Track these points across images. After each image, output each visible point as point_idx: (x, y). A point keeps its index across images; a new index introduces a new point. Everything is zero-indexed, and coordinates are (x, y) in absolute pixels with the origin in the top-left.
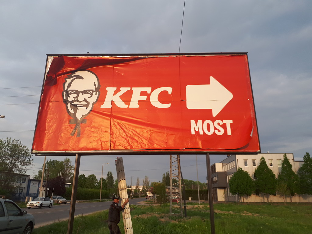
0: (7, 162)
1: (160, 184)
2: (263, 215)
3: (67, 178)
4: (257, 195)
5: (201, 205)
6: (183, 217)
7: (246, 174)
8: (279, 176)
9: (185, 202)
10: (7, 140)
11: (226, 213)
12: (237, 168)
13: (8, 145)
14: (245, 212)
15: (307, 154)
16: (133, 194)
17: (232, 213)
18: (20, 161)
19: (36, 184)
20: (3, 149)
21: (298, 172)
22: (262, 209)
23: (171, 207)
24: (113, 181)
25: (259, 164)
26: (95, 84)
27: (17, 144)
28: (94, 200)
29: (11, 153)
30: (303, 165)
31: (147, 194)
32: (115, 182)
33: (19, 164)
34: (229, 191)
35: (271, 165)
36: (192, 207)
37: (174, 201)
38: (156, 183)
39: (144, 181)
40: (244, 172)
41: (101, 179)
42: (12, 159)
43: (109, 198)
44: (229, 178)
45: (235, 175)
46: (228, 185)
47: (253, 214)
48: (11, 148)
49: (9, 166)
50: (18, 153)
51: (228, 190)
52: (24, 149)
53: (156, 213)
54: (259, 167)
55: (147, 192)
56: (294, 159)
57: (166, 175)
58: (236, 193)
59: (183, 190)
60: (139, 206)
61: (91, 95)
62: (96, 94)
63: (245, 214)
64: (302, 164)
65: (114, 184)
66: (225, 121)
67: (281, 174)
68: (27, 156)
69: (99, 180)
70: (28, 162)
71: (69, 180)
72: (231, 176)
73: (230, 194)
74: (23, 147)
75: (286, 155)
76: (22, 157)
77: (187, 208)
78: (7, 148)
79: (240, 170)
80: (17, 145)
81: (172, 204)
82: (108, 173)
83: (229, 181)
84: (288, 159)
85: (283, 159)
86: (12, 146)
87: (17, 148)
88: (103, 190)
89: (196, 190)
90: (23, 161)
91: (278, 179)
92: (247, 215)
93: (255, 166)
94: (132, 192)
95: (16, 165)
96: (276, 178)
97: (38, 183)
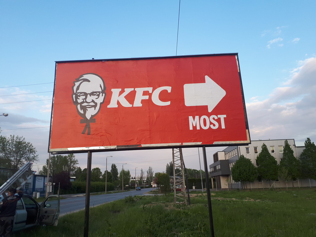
0: (12, 159)
1: (164, 174)
2: (265, 200)
3: (71, 173)
4: (259, 182)
5: (205, 193)
6: (187, 204)
7: (249, 161)
8: (281, 162)
9: (188, 191)
10: (11, 137)
11: (228, 199)
12: (239, 156)
13: (12, 143)
14: (248, 198)
15: (308, 139)
16: (137, 185)
17: (234, 199)
18: (25, 158)
19: (41, 180)
20: (7, 146)
21: (300, 157)
22: (264, 195)
23: (175, 196)
24: (117, 174)
25: (261, 151)
26: (101, 86)
27: (21, 140)
28: (99, 193)
29: (15, 150)
30: (305, 150)
31: (152, 184)
32: (119, 174)
33: (24, 160)
34: (232, 179)
35: (273, 151)
36: (196, 196)
37: (178, 190)
38: (159, 173)
39: (147, 172)
40: (246, 159)
41: (105, 171)
42: (17, 155)
43: (114, 190)
44: (231, 166)
45: (237, 163)
46: (231, 173)
47: (255, 200)
48: (15, 145)
49: (15, 163)
50: (23, 149)
51: (231, 177)
52: (28, 145)
53: (161, 202)
54: (261, 154)
55: (152, 183)
56: (295, 145)
57: (169, 165)
58: (239, 181)
59: (186, 179)
60: (144, 196)
61: (98, 97)
62: (102, 95)
63: (247, 200)
64: (303, 149)
65: (119, 175)
66: (219, 116)
67: (283, 160)
68: (31, 152)
69: (103, 173)
70: (33, 158)
71: (74, 174)
72: (233, 164)
73: (233, 182)
74: (26, 143)
75: (287, 141)
76: (27, 153)
77: (190, 196)
78: (11, 145)
79: (242, 158)
80: (21, 142)
81: (176, 193)
82: (112, 165)
83: (231, 169)
84: (289, 145)
85: (284, 145)
86: (16, 143)
87: (21, 145)
88: (108, 183)
89: (200, 178)
90: (27, 158)
91: (280, 165)
92: (249, 200)
93: (257, 153)
94: (136, 183)
95: (21, 161)
96: (277, 164)
97: (43, 178)
